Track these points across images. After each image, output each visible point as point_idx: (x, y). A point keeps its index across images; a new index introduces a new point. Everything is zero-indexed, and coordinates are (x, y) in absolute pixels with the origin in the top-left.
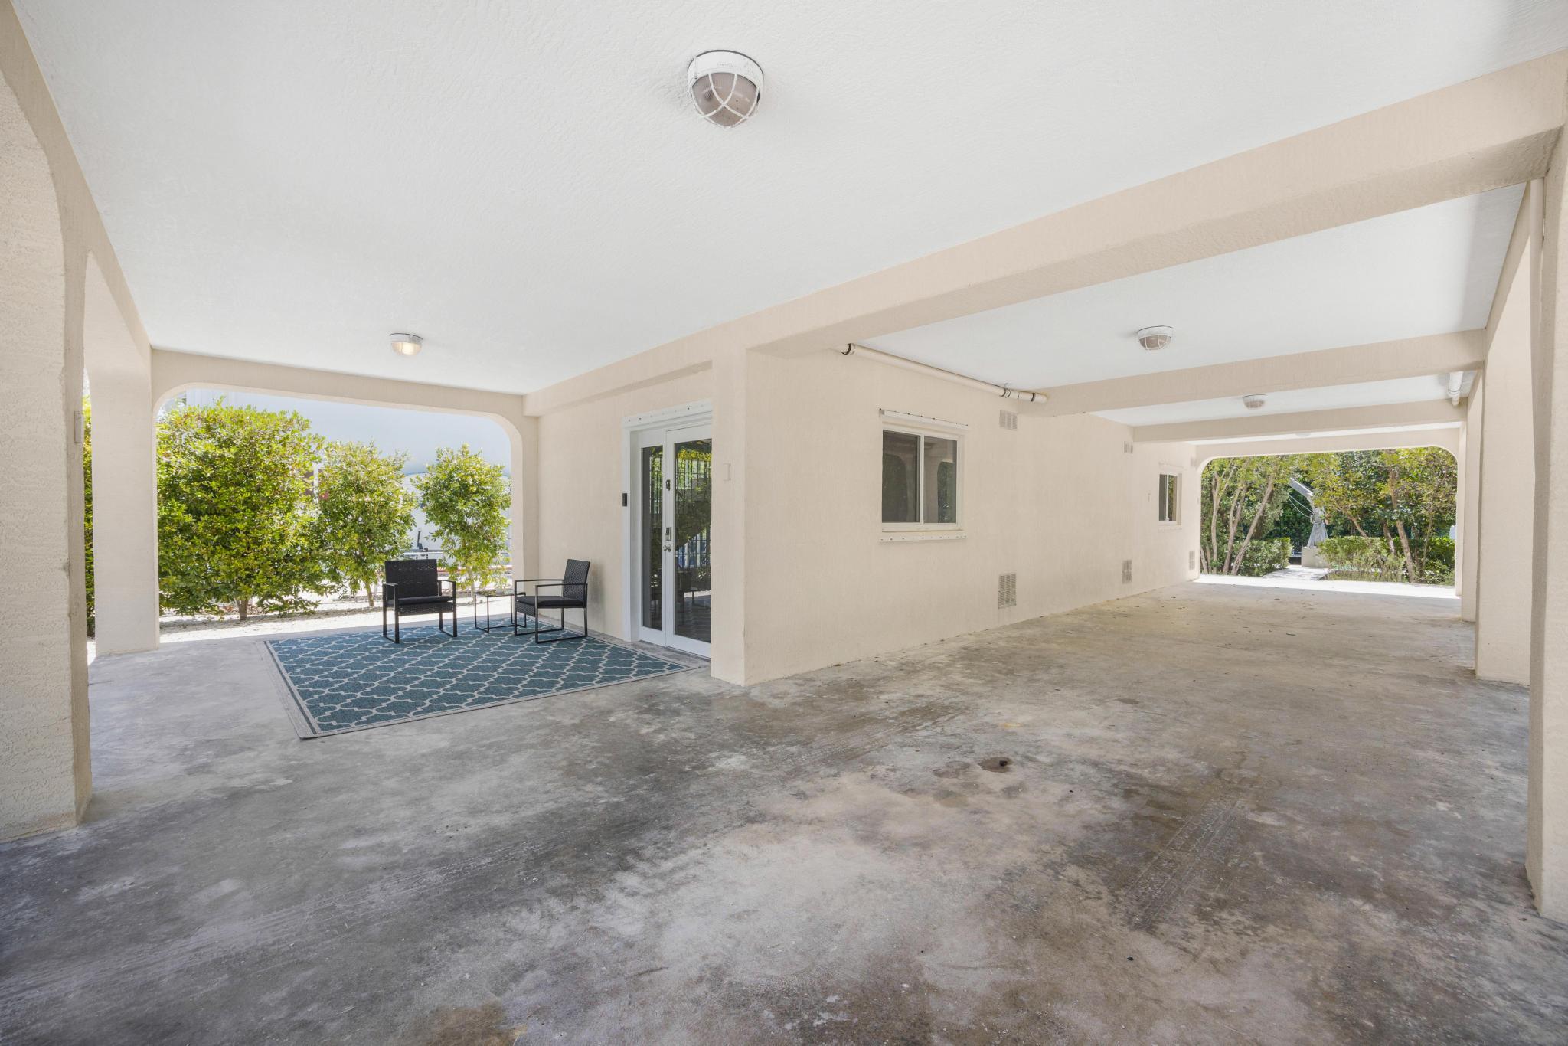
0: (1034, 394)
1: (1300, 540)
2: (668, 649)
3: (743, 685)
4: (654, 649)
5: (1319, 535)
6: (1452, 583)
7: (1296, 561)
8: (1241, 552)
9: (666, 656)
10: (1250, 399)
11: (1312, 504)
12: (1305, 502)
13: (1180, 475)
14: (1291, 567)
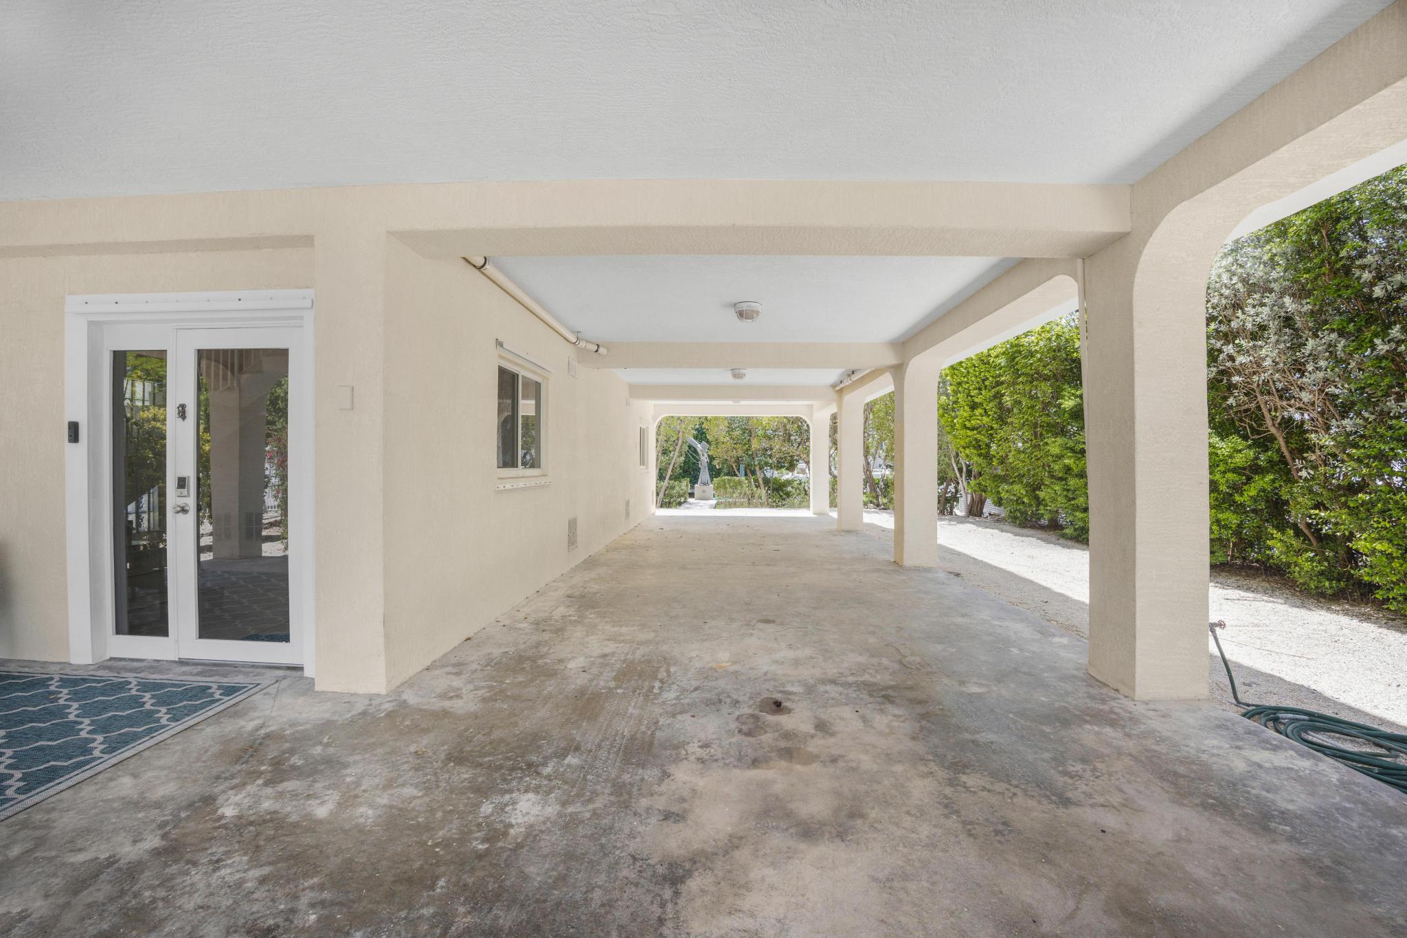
0: (598, 345)
1: (694, 481)
2: (182, 662)
3: (383, 692)
4: (151, 667)
5: (704, 475)
6: (808, 507)
7: (692, 495)
8: (663, 490)
9: (184, 673)
10: (737, 371)
11: (700, 452)
12: (695, 451)
13: (647, 427)
14: (691, 500)
